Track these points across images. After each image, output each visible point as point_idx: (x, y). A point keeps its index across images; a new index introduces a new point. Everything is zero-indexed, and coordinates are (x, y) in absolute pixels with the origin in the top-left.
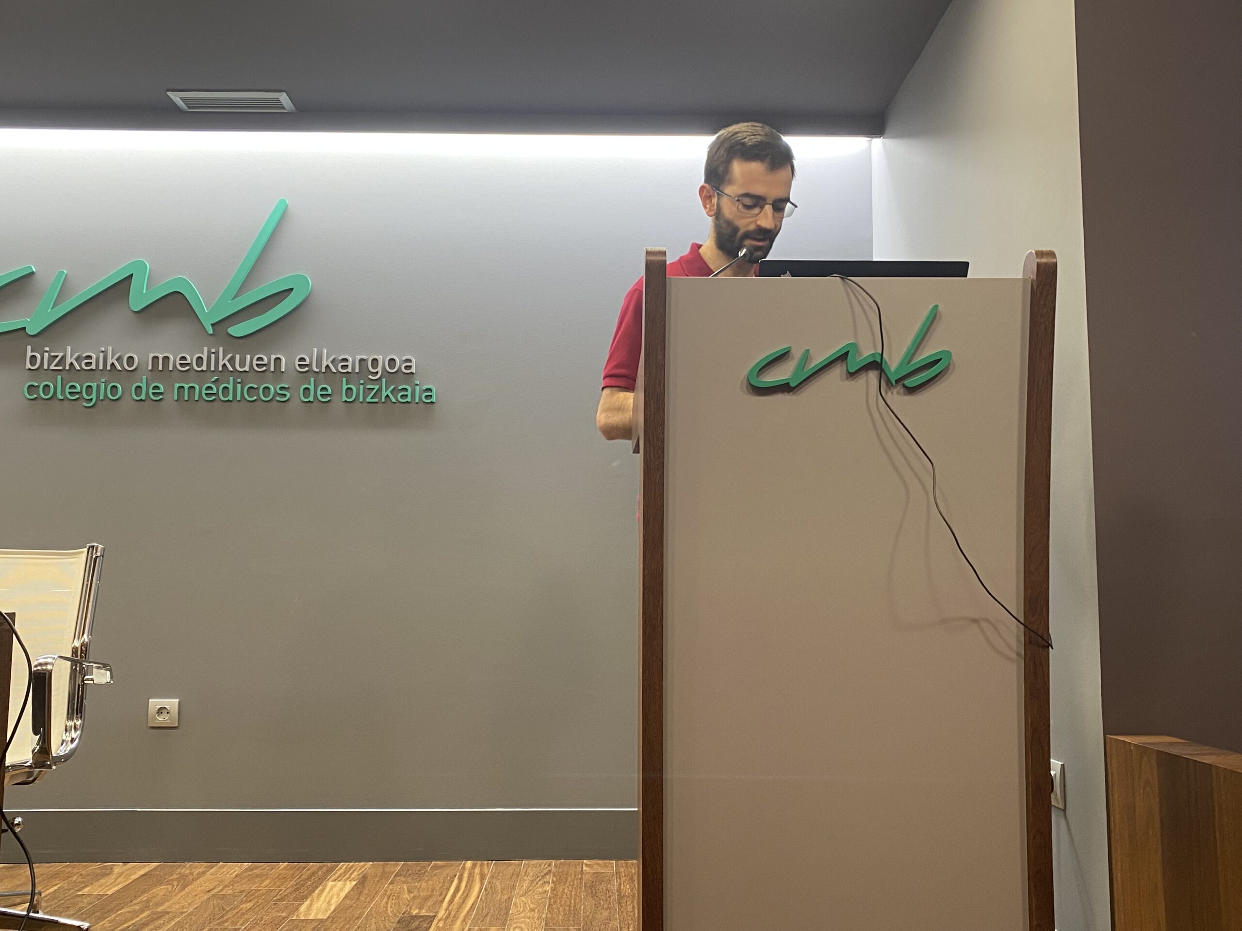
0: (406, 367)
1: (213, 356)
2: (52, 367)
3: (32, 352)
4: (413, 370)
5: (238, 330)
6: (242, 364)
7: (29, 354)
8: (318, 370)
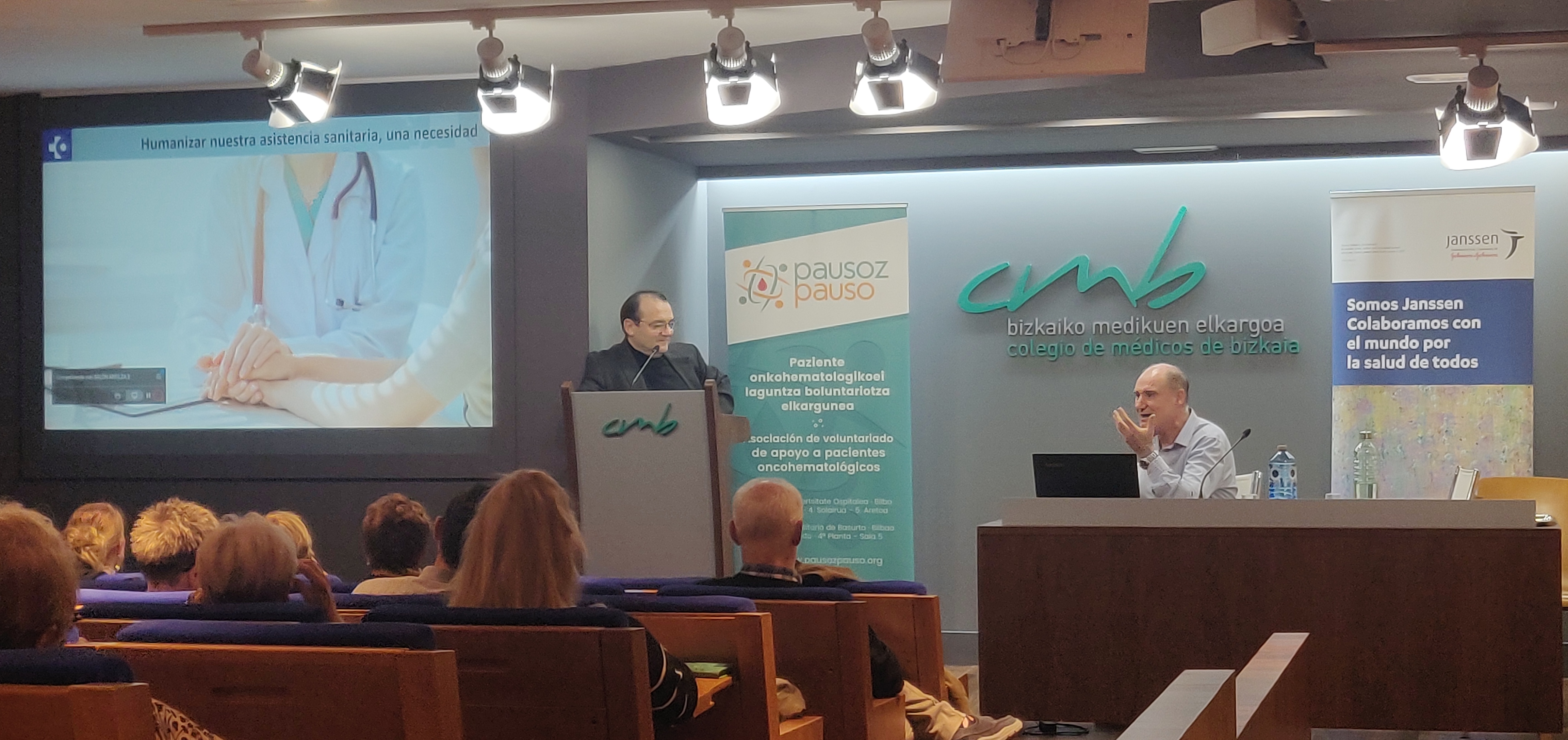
0: (1277, 328)
1: (1137, 323)
2: (1026, 333)
3: (1011, 323)
4: (1282, 329)
5: (1154, 304)
6: (1159, 328)
7: (1010, 325)
8: (1212, 331)
